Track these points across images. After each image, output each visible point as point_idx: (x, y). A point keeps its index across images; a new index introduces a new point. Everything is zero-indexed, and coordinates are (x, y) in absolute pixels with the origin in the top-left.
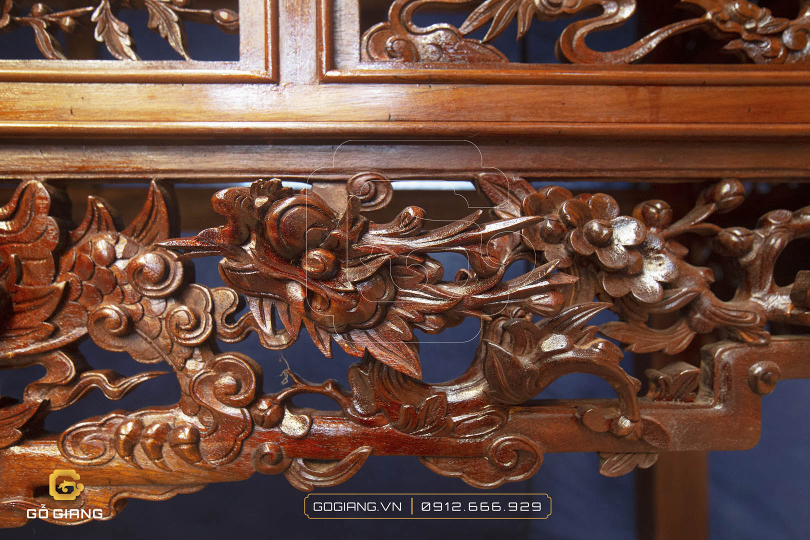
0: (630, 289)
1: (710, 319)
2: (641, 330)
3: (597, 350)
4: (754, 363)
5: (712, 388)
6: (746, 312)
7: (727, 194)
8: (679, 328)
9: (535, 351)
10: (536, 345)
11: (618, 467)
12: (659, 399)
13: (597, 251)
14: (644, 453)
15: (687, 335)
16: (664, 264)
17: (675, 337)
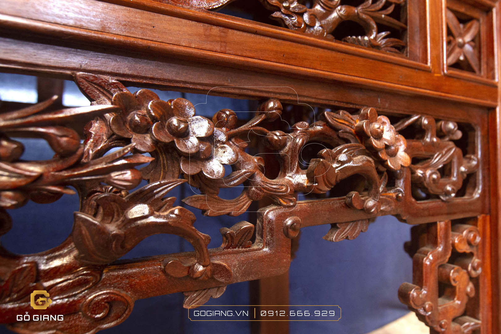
0: (201, 169)
1: (261, 191)
2: (215, 200)
3: (174, 216)
4: (287, 218)
5: (262, 237)
6: (282, 185)
7: (272, 109)
8: (241, 198)
9: (122, 219)
10: (123, 214)
11: (197, 301)
12: (228, 247)
13: (175, 140)
14: (216, 287)
15: (246, 203)
16: (226, 151)
17: (239, 204)
